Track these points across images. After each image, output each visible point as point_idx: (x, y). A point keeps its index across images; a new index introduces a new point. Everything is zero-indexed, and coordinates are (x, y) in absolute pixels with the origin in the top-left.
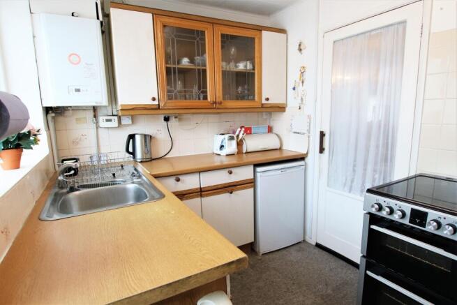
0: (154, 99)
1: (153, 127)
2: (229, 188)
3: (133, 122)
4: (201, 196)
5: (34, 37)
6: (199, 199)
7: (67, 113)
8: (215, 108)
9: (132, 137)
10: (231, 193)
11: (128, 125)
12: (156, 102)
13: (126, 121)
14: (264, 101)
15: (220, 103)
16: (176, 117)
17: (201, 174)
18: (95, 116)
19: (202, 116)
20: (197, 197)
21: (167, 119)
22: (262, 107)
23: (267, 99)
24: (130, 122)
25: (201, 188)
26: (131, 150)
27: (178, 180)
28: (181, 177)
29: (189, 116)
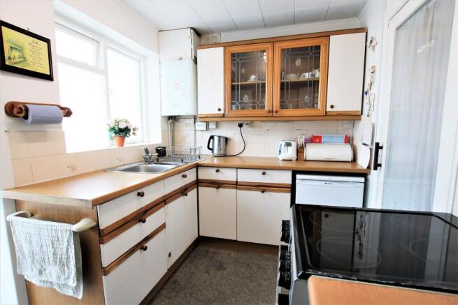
0: (219, 110)
1: (229, 131)
2: (263, 188)
3: (217, 127)
4: (236, 188)
5: (160, 76)
6: (235, 190)
7: (181, 120)
8: (272, 117)
9: (212, 137)
10: (263, 192)
11: (213, 129)
12: (222, 112)
13: (212, 126)
14: (329, 109)
15: (277, 112)
16: (247, 124)
17: (239, 170)
18: (195, 123)
19: (272, 124)
20: (233, 188)
21: (240, 126)
22: (326, 115)
23: (332, 107)
24: (215, 127)
25: (237, 182)
26: (211, 147)
27: (217, 171)
28: (221, 169)
29: (260, 123)
